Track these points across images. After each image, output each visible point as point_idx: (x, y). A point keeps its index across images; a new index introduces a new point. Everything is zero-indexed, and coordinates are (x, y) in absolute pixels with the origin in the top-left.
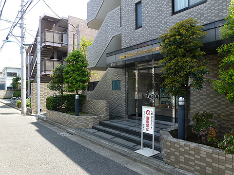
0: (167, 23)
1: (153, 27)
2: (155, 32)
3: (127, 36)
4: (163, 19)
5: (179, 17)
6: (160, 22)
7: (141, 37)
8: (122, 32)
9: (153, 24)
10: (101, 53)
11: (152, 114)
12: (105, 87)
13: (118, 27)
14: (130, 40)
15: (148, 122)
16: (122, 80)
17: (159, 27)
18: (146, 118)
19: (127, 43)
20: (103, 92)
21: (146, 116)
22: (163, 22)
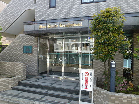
0: (77, 8)
1: (66, 9)
2: (67, 13)
3: (41, 12)
4: (74, 5)
5: (87, 6)
6: (72, 7)
7: (54, 14)
8: (36, 8)
9: (66, 7)
10: (11, 22)
11: (91, 75)
12: (15, 50)
13: (32, 3)
14: (43, 16)
15: (86, 81)
16: (35, 45)
17: (70, 10)
18: (84, 78)
19: (41, 17)
20: (13, 55)
21: (84, 76)
22: (74, 7)
